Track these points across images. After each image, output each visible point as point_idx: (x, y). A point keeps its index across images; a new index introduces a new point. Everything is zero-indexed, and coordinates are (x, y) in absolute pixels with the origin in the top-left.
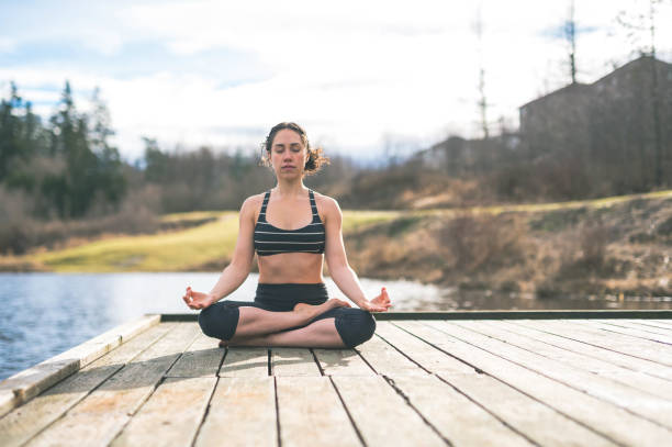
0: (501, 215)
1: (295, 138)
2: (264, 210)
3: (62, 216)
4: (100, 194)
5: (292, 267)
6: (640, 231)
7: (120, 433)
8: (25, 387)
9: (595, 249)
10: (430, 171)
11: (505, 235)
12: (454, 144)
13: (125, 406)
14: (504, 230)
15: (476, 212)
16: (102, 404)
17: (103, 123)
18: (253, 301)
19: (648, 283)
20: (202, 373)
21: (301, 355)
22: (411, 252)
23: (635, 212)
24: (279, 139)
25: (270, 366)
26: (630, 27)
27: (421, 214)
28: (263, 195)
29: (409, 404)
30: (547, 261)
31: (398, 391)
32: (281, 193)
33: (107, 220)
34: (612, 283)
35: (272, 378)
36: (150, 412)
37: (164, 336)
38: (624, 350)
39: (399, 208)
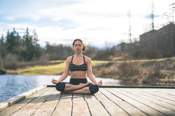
0: (134, 62)
1: (80, 43)
2: (72, 60)
3: (25, 61)
4: (35, 56)
5: (79, 74)
6: (169, 67)
7: (33, 113)
8: (11, 102)
9: (158, 71)
10: (117, 51)
11: (135, 67)
12: (123, 45)
13: (35, 107)
14: (134, 66)
15: (128, 61)
16: (30, 106)
17: (36, 38)
18: (69, 82)
19: (170, 80)
20: (55, 100)
21: (80, 96)
22: (112, 71)
23: (168, 62)
24: (76, 43)
25: (72, 98)
26: (167, 16)
27: (114, 62)
28: (72, 56)
29: (105, 108)
30: (145, 74)
31: (103, 105)
32: (76, 56)
33: (36, 62)
34: (162, 80)
35: (72, 101)
36: (41, 108)
37: (47, 90)
38: (160, 96)
39: (109, 60)
